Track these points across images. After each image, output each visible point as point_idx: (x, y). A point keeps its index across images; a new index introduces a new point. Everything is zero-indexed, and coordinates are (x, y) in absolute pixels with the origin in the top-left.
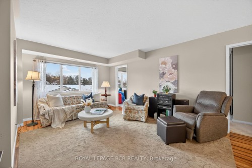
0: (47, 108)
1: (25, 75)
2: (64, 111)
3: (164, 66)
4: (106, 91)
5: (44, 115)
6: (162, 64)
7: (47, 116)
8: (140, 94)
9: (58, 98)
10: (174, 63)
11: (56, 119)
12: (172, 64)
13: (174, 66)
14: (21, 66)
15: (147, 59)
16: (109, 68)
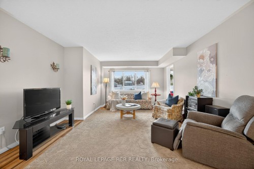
0: (109, 99)
2: (117, 102)
3: (201, 60)
4: (155, 91)
6: (200, 58)
8: (175, 95)
10: (212, 55)
11: (112, 106)
12: (211, 57)
13: (212, 59)
16: (163, 69)
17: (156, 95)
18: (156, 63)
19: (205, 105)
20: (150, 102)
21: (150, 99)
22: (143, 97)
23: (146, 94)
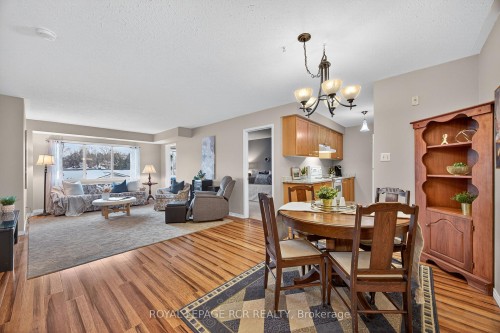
0: (61, 196)
1: (36, 159)
2: (81, 199)
3: (205, 147)
4: (150, 179)
5: (57, 202)
6: (204, 144)
7: (60, 204)
8: (179, 181)
9: (77, 186)
10: (213, 144)
11: (71, 207)
12: (211, 146)
14: (32, 149)
15: (194, 138)
16: (160, 147)
17: (150, 184)
18: (152, 137)
19: (207, 185)
20: (144, 194)
21: (143, 189)
22: (130, 188)
23: (134, 183)
